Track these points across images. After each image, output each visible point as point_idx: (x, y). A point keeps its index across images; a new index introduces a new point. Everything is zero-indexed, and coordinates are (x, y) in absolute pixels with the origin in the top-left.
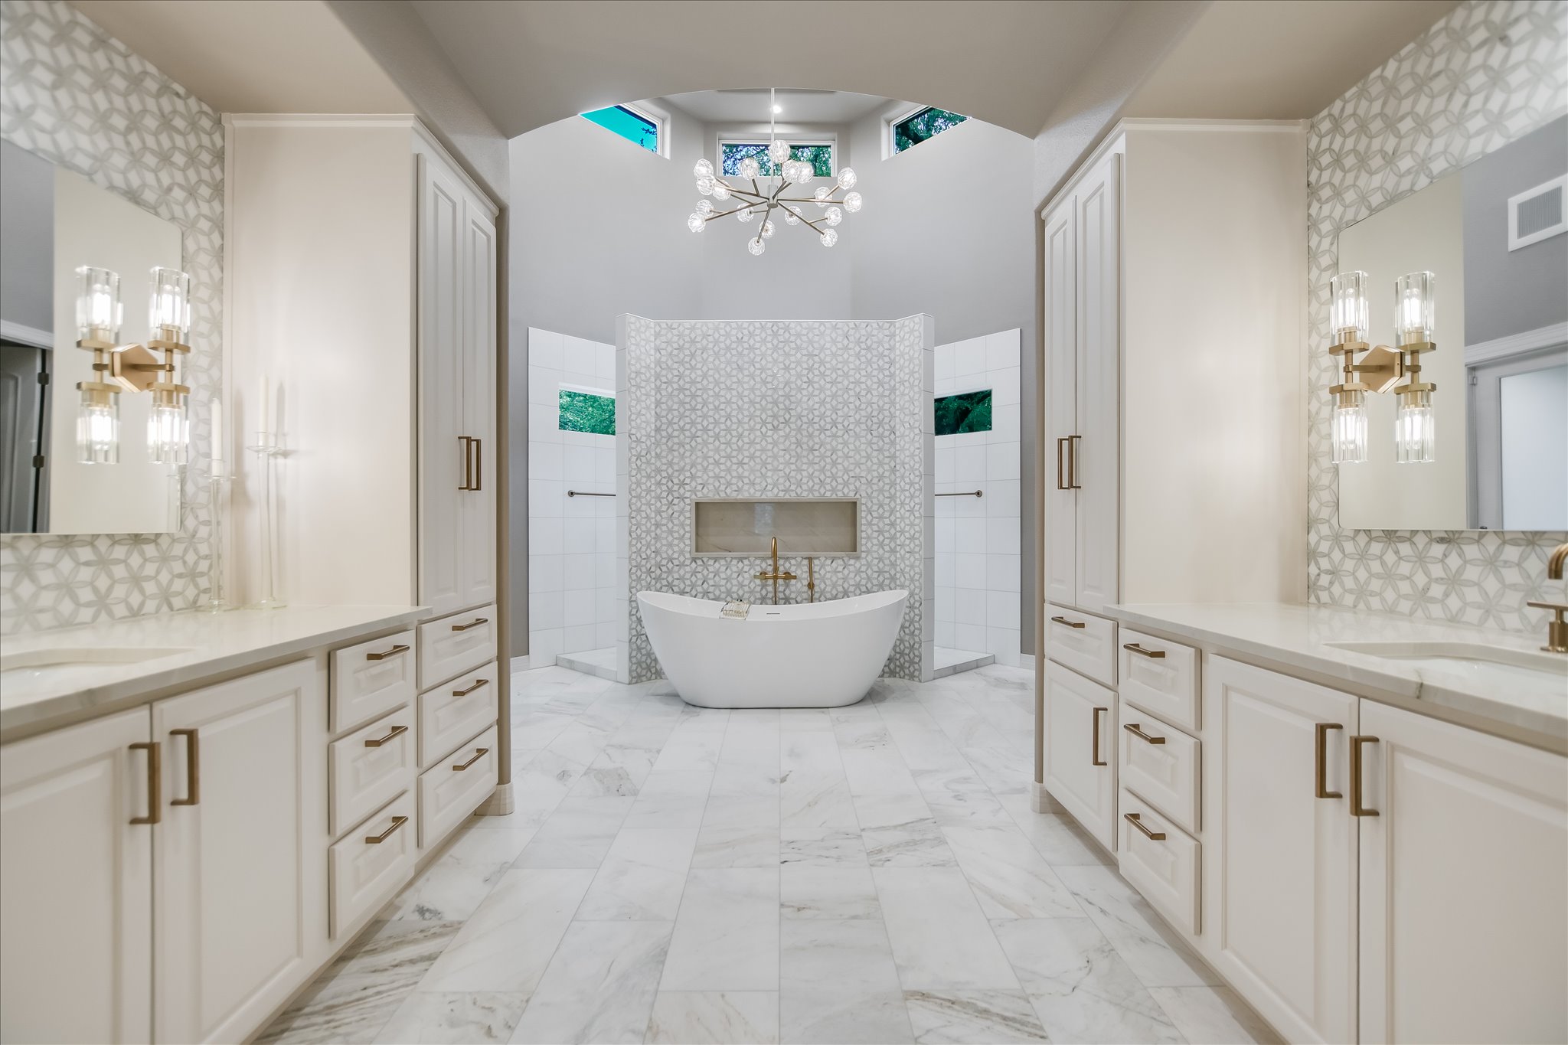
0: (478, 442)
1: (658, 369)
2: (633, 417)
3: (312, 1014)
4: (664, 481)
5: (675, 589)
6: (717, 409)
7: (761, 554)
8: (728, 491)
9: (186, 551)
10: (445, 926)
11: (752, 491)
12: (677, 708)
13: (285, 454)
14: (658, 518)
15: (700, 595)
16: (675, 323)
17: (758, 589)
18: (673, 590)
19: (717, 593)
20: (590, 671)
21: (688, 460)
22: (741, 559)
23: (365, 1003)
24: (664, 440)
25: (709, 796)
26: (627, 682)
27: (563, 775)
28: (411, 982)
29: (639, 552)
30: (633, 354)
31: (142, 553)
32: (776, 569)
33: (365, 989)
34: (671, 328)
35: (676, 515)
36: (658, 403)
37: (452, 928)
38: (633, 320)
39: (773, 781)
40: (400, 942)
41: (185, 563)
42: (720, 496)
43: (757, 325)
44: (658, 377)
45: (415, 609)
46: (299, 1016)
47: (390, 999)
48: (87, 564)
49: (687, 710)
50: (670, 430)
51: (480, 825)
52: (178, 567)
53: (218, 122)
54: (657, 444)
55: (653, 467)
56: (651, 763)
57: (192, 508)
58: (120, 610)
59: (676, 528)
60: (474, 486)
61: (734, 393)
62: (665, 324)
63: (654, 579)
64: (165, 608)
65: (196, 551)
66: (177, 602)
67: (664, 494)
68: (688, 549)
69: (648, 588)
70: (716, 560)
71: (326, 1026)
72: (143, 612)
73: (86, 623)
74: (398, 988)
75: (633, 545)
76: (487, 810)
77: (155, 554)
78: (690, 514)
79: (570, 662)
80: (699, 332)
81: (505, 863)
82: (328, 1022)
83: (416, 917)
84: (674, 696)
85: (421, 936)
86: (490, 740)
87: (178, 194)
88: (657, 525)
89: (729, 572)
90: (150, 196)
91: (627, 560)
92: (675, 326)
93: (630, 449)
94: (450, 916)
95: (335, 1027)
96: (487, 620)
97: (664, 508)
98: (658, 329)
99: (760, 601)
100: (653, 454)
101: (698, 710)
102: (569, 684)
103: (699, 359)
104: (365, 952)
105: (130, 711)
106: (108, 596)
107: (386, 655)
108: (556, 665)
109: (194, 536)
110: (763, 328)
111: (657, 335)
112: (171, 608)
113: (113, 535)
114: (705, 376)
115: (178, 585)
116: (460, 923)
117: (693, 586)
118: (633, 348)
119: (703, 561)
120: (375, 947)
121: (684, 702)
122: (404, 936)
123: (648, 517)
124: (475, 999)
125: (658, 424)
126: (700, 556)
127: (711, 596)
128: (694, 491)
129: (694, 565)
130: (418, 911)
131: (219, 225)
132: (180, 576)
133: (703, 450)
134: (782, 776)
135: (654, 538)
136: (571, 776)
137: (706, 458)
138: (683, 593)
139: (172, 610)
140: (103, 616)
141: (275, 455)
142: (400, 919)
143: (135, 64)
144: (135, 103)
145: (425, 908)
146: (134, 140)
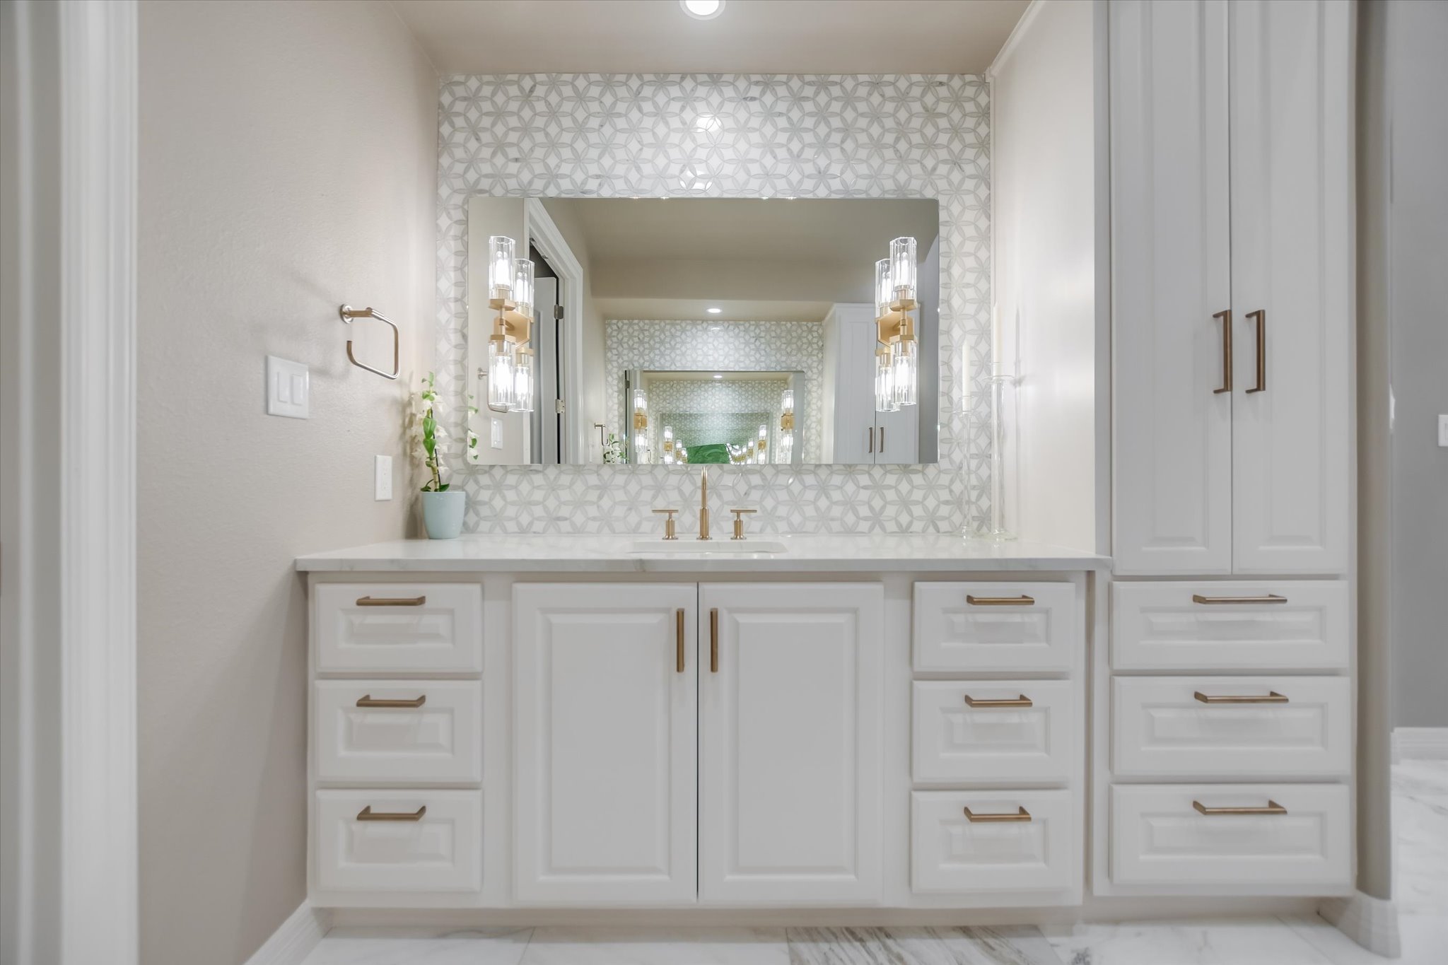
0: (1259, 315)
3: (886, 948)
31: (910, 482)
41: (951, 491)
46: (879, 941)
48: (865, 488)
52: (944, 495)
53: (982, 83)
57: (958, 443)
58: (891, 526)
64: (931, 529)
66: (944, 526)
72: (910, 530)
77: (923, 482)
83: (1066, 958)
86: (1330, 804)
87: (943, 169)
96: (1286, 601)
105: (682, 584)
106: (882, 513)
107: (982, 602)
115: (944, 510)
120: (994, 946)
131: (985, 178)
132: (947, 503)
139: (938, 532)
140: (877, 529)
142: (1052, 945)
143: (903, 84)
144: (903, 115)
145: (1087, 959)
146: (902, 146)
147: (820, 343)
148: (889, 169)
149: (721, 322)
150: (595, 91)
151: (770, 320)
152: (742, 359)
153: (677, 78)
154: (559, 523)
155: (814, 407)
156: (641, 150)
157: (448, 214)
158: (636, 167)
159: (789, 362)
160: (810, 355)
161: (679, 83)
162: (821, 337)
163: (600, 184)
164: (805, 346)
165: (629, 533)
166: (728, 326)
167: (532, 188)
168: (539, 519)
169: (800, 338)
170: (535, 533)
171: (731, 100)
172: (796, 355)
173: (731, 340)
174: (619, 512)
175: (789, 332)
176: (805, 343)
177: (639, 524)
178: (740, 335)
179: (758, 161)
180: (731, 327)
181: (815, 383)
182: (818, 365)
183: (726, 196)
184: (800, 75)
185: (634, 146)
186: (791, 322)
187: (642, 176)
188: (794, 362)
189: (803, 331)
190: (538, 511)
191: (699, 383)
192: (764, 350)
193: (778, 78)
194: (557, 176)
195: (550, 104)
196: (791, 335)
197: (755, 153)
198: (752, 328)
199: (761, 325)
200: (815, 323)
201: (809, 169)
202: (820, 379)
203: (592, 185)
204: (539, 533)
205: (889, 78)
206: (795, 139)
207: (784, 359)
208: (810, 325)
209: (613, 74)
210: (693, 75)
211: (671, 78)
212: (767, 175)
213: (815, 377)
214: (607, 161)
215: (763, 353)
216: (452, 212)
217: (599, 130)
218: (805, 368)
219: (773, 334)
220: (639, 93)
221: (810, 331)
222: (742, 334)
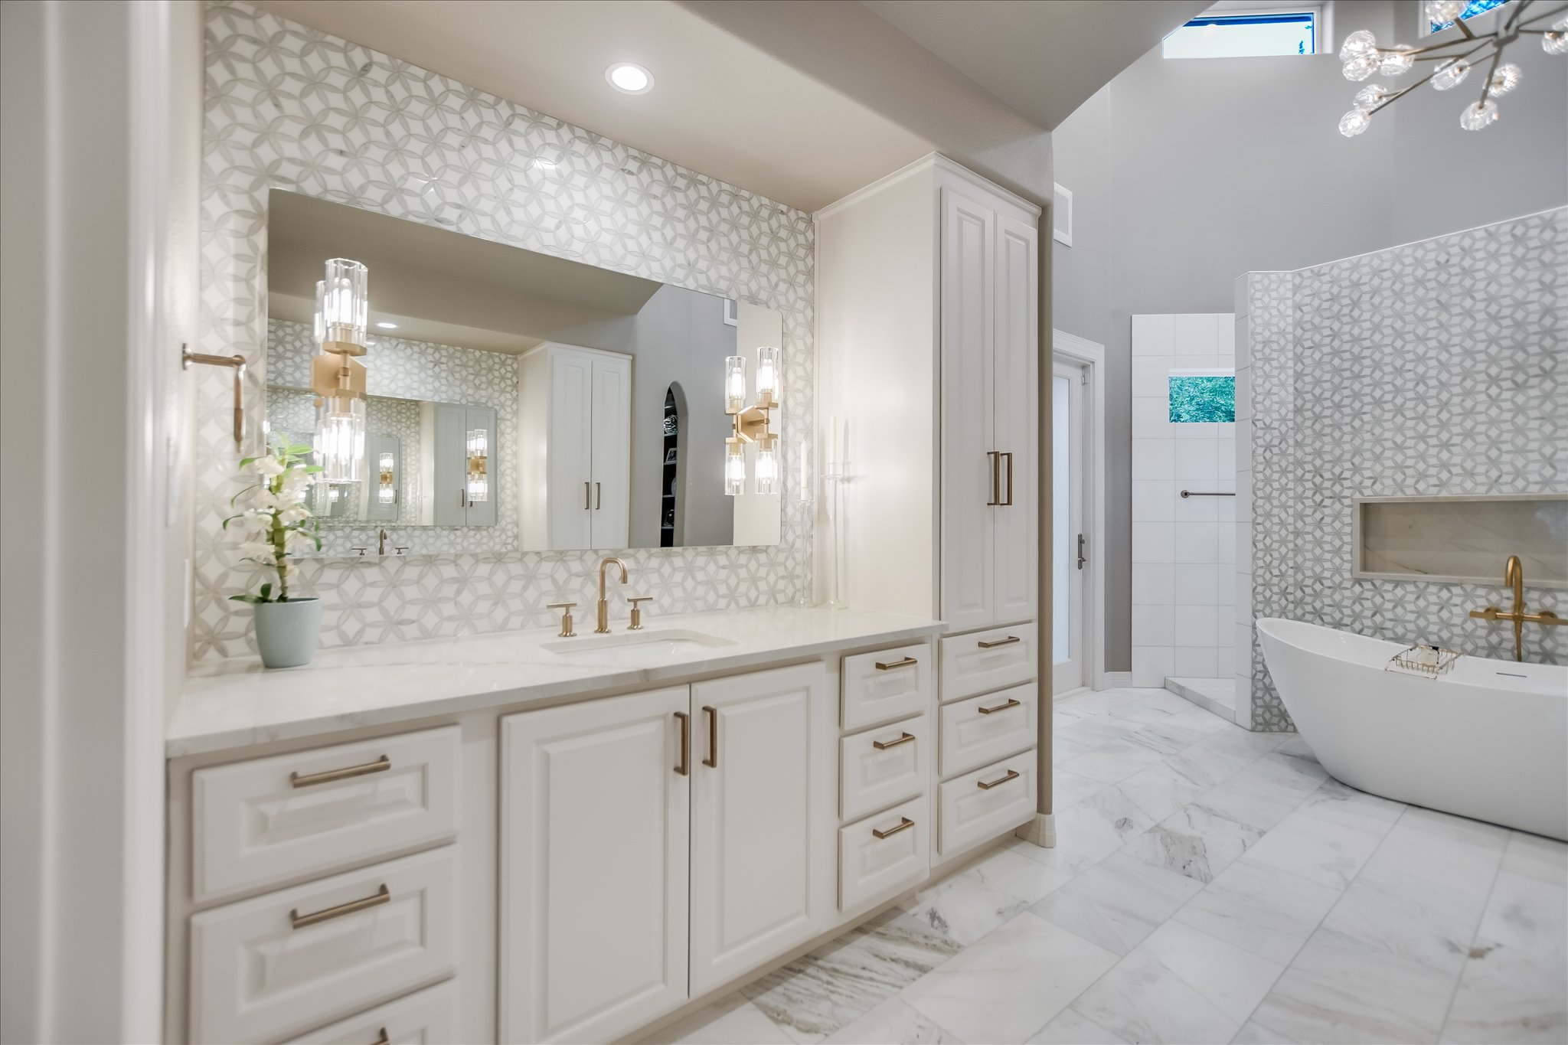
0: (1009, 455)
1: (1299, 332)
2: (1260, 398)
3: (822, 968)
4: (1308, 476)
5: (1327, 619)
6: (1399, 371)
7: (1486, 580)
8: (1421, 486)
9: (787, 558)
10: (945, 942)
11: (1469, 485)
12: (1310, 782)
13: (849, 480)
14: (1299, 524)
15: (1369, 632)
16: (1325, 266)
17: (1482, 632)
18: (1322, 620)
19: (1400, 630)
20: (1203, 704)
21: (1347, 447)
22: (1447, 586)
23: (859, 982)
24: (1308, 423)
25: (1319, 926)
26: (1249, 727)
27: (1124, 824)
28: (898, 984)
29: (1268, 567)
30: (1258, 321)
31: (757, 560)
32: (1520, 605)
33: (864, 968)
34: (1318, 275)
35: (1328, 520)
36: (1298, 376)
37: (951, 948)
38: (1258, 278)
39: (1454, 948)
40: (905, 939)
41: (786, 567)
42: (1405, 494)
43: (1480, 234)
44: (1298, 341)
45: (937, 623)
46: (813, 965)
47: (877, 991)
48: (724, 567)
49: (1328, 786)
50: (1318, 409)
51: (1016, 848)
52: (781, 571)
53: (810, 222)
54: (1298, 428)
55: (1291, 459)
56: (1245, 846)
57: (790, 525)
58: (743, 602)
59: (1327, 538)
60: (1003, 498)
61: (1433, 343)
62: (1309, 271)
63: (1292, 602)
64: (772, 602)
65: (794, 559)
66: (781, 598)
67: (1309, 493)
68: (1347, 566)
69: (1283, 613)
70: (1397, 584)
71: (826, 986)
72: (757, 604)
73: (722, 609)
74: (886, 983)
75: (1259, 559)
76: (1024, 835)
77: (766, 560)
78: (1350, 523)
79: (1180, 687)
80: (1365, 270)
81: (1025, 902)
82: (829, 983)
83: (927, 919)
84: (1310, 762)
85: (923, 941)
86: (1028, 764)
87: (783, 287)
88: (1297, 534)
89: (1422, 603)
90: (763, 296)
91: (1250, 578)
92: (1326, 270)
93: (1254, 439)
94: (954, 935)
95: (831, 992)
96: (1019, 640)
97: (1309, 511)
98: (1298, 280)
99: (1486, 652)
100: (1291, 442)
101: (1348, 791)
102: (1172, 714)
103: (1365, 306)
104: (878, 933)
105: (674, 688)
106: (736, 590)
107: (890, 667)
108: (1165, 688)
109: (792, 547)
110: (1491, 235)
111: (1296, 289)
112: (776, 602)
113: (739, 547)
114: (1376, 328)
115: (781, 584)
116: (959, 946)
117: (1356, 617)
118: (1259, 312)
119: (1374, 585)
120: (885, 932)
121: (1327, 773)
122: (910, 934)
123: (1282, 523)
124: (941, 1037)
125: (1299, 402)
126: (1369, 578)
127: (1389, 634)
128: (1358, 488)
129: (1357, 589)
130: (930, 914)
131: (811, 302)
132: (783, 577)
133: (1375, 431)
134: (1478, 945)
135: (1293, 550)
136: (1132, 827)
137: (1378, 441)
138: (1338, 625)
139: (777, 603)
140: (733, 606)
141: (843, 480)
142: (914, 915)
143: (755, 202)
144: (755, 231)
145: (937, 915)
146: (754, 258)
147: (515, 380)
148: (744, 276)
149: (387, 338)
150: (454, 102)
151: (454, 345)
152: (415, 385)
153: (554, 123)
154: (402, 627)
155: (508, 451)
156: (511, 190)
157: (224, 197)
158: (505, 208)
159: (477, 396)
160: (503, 391)
161: (556, 130)
162: (515, 372)
163: (460, 216)
164: (497, 381)
165: (494, 632)
166: (397, 345)
167: (364, 196)
168: (373, 625)
169: (490, 370)
170: (367, 643)
171: (608, 166)
172: (486, 389)
173: (401, 362)
174: (483, 607)
175: (478, 361)
176: (497, 377)
177: (507, 620)
178: (413, 357)
179: (634, 238)
180: (401, 346)
181: (508, 423)
182: (512, 404)
183: (603, 266)
184: (674, 164)
185: (503, 183)
186: (480, 350)
187: (513, 221)
188: (484, 397)
189: (495, 363)
190: (372, 615)
191: (286, 393)
192: (446, 378)
193: (654, 160)
194: (402, 191)
195: (392, 96)
196: (480, 366)
197: (632, 229)
198: (430, 351)
199: (443, 349)
200: (509, 356)
201: (680, 259)
202: (515, 420)
203: (450, 214)
204: (373, 643)
205: (745, 193)
206: (669, 225)
207: (471, 391)
208: (503, 357)
209: (479, 90)
210: (571, 126)
211: (546, 120)
212: (643, 254)
213: (509, 417)
214: (469, 191)
215: (444, 381)
216: (231, 196)
217: (459, 151)
218: (498, 405)
219: (458, 362)
220: (510, 124)
221: (503, 364)
222: (416, 356)
